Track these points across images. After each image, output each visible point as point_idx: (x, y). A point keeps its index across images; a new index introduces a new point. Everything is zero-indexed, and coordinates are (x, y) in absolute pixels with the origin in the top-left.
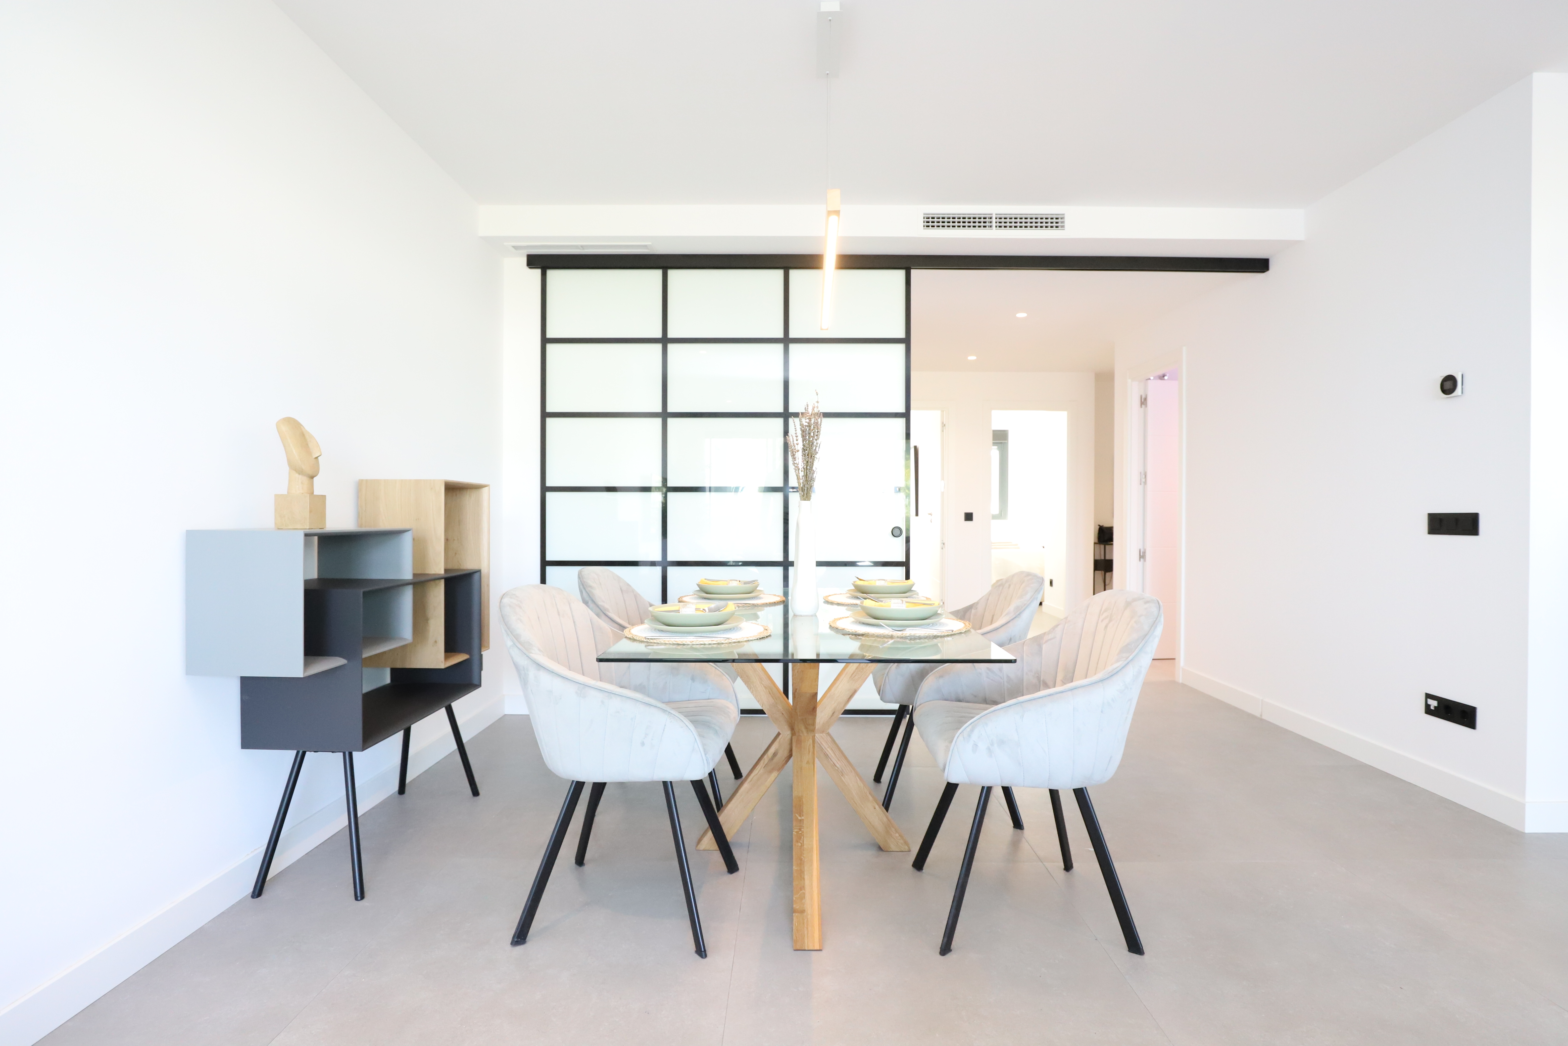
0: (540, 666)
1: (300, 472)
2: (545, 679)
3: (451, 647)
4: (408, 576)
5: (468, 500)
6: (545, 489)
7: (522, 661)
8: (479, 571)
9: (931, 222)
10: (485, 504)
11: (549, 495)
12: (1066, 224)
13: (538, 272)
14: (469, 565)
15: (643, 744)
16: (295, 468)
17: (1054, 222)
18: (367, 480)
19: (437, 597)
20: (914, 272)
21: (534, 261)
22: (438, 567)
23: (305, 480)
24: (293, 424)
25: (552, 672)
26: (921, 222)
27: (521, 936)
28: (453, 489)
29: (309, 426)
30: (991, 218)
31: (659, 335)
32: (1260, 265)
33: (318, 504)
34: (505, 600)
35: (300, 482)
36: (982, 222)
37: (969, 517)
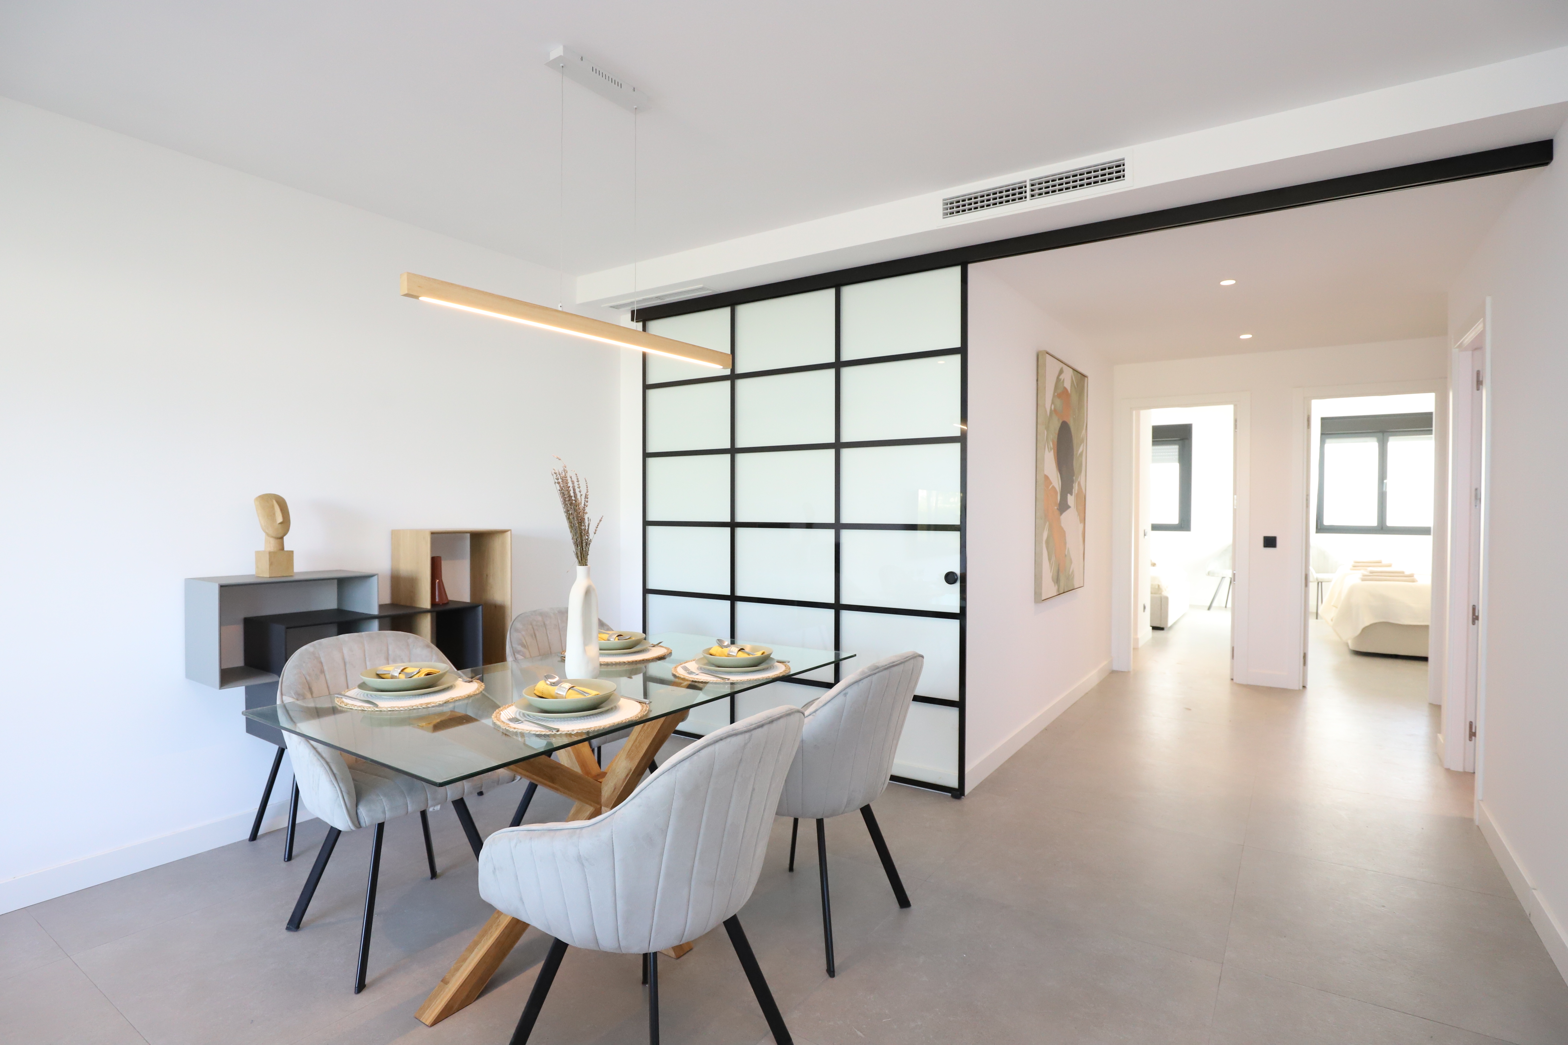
4: (375, 611)
6: (646, 523)
9: (956, 207)
13: (639, 325)
17: (1114, 172)
21: (638, 315)
22: (426, 602)
23: (272, 540)
26: (942, 211)
30: (1026, 187)
31: (725, 372)
35: (269, 542)
36: (1014, 194)
37: (1270, 542)
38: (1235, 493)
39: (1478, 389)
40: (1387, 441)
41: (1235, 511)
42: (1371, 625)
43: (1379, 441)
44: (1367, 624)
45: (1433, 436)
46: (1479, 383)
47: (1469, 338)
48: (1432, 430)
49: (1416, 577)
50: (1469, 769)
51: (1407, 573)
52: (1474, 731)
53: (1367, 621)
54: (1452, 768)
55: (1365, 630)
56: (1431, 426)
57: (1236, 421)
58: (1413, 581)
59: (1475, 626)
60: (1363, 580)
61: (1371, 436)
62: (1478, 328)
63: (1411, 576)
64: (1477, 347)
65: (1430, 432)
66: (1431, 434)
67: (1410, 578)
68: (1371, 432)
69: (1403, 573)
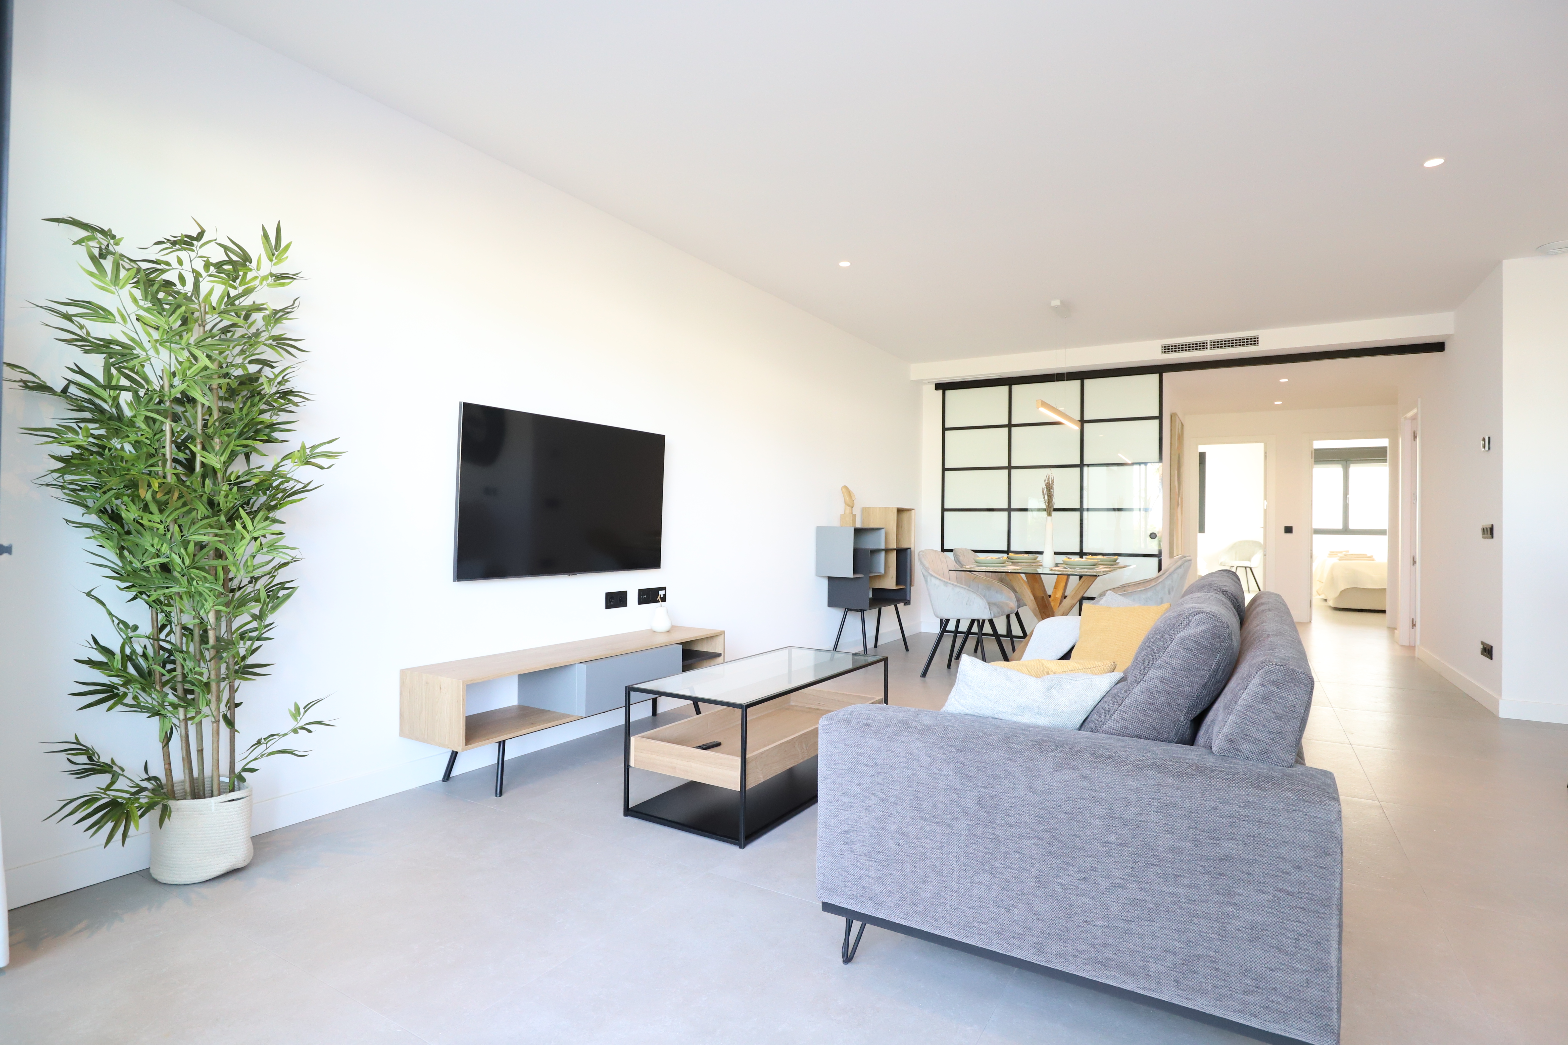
0: (932, 575)
1: (849, 506)
2: (934, 581)
3: (898, 583)
4: (883, 547)
5: (905, 516)
6: (944, 510)
7: (926, 574)
8: (910, 548)
9: (1167, 349)
10: (913, 517)
11: (946, 513)
12: (1259, 342)
13: (941, 392)
14: (905, 546)
15: (967, 604)
16: (846, 504)
17: (1254, 341)
18: (866, 508)
19: (893, 556)
20: (1165, 375)
21: (938, 386)
22: (893, 545)
23: (850, 508)
24: (845, 487)
25: (935, 577)
26: (1160, 350)
27: (924, 675)
28: (900, 511)
29: (850, 488)
30: (1207, 343)
31: (1007, 423)
32: (1438, 347)
33: (854, 517)
34: (920, 553)
35: (848, 508)
36: (1202, 346)
37: (1288, 530)
38: (1265, 498)
39: (1414, 441)
40: (1349, 467)
41: (1265, 511)
42: (1345, 590)
43: (1343, 467)
44: (1343, 588)
45: (1388, 463)
46: (1415, 437)
47: (1410, 414)
48: (1387, 459)
49: (1374, 557)
50: (1412, 644)
51: (1369, 555)
52: (1414, 623)
53: (1343, 587)
54: (1404, 644)
55: (1343, 592)
56: (1387, 457)
57: (1265, 453)
58: (1373, 560)
59: (1414, 567)
60: (1340, 560)
61: (1337, 464)
62: (1415, 411)
63: (1371, 557)
64: (1414, 418)
65: (1385, 461)
66: (1386, 462)
67: (1371, 558)
68: (1340, 460)
69: (1366, 555)
